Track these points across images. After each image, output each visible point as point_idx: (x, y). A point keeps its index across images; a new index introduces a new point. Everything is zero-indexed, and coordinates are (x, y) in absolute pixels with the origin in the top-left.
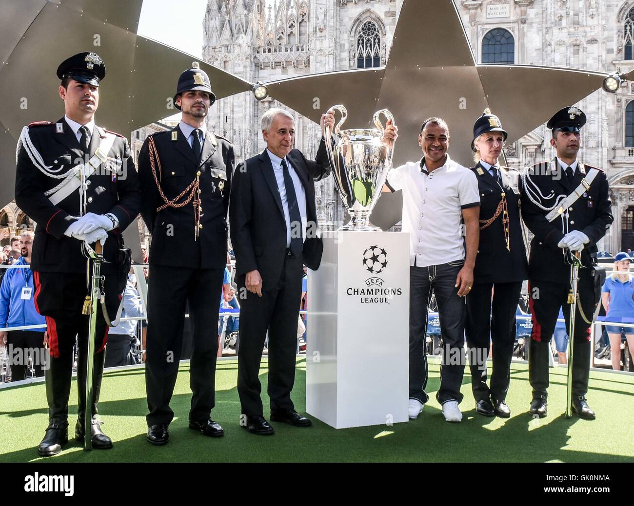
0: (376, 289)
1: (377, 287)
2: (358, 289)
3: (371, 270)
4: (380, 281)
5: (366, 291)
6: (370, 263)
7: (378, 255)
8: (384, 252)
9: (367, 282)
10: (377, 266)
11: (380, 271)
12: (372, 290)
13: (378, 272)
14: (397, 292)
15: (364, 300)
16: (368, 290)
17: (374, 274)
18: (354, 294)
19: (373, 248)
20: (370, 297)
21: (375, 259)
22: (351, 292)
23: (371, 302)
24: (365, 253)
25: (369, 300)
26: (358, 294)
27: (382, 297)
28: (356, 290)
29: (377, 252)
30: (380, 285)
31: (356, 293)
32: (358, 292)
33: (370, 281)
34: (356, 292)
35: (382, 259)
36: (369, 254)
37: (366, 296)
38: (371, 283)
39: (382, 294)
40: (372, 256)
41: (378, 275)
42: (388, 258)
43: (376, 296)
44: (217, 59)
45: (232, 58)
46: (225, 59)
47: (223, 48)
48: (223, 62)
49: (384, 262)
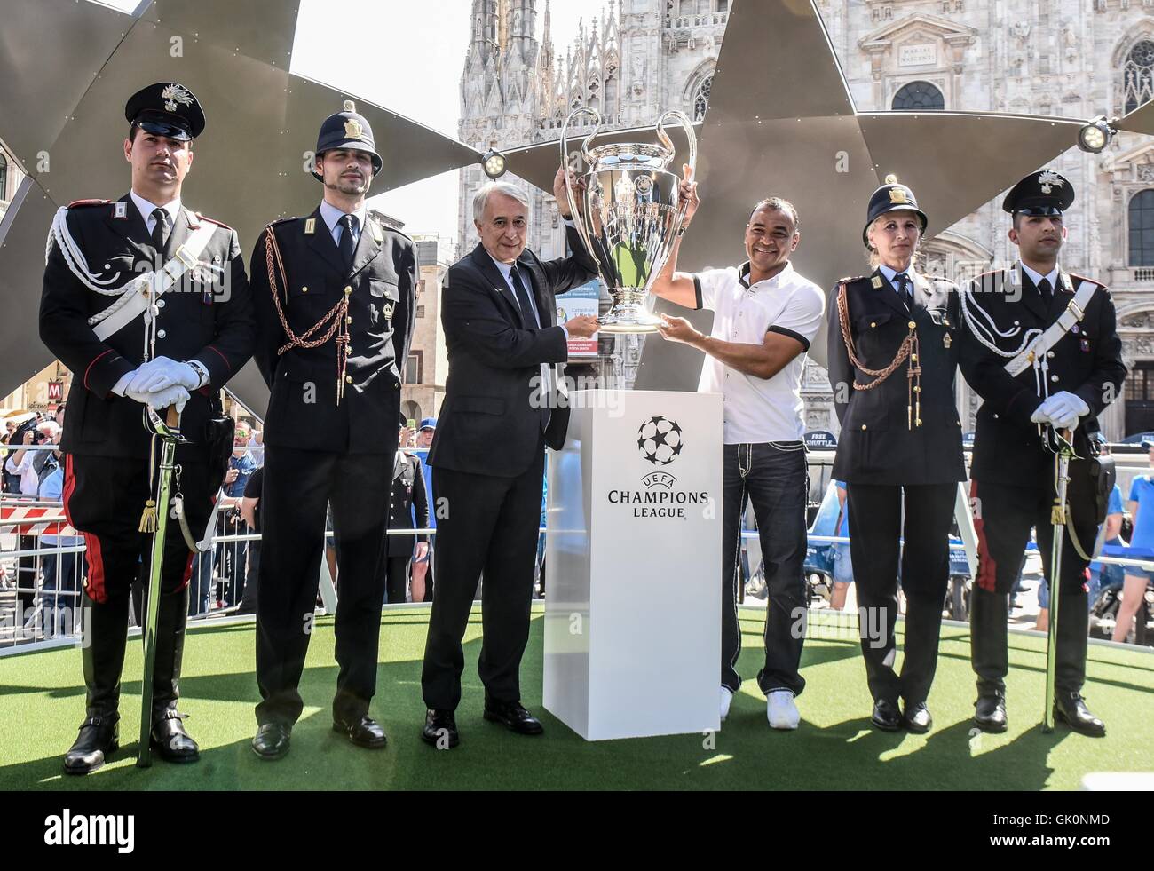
0: (661, 494)
1: (665, 489)
2: (628, 493)
3: (652, 458)
4: (669, 478)
5: (643, 497)
6: (650, 446)
7: (666, 434)
8: (676, 427)
9: (645, 479)
10: (664, 452)
11: (669, 461)
12: (654, 494)
13: (665, 463)
14: (699, 498)
15: (639, 512)
16: (647, 493)
17: (658, 466)
18: (622, 501)
19: (656, 420)
20: (650, 506)
21: (659, 439)
22: (615, 497)
23: (653, 515)
24: (641, 430)
25: (649, 512)
26: (628, 501)
27: (672, 506)
28: (625, 494)
29: (664, 427)
30: (669, 485)
31: (625, 499)
32: (628, 497)
33: (651, 477)
34: (625, 497)
35: (672, 438)
36: (650, 431)
37: (643, 505)
38: (653, 483)
39: (672, 502)
40: (654, 435)
41: (666, 468)
42: (684, 438)
43: (662, 506)
44: (480, 139)
45: (502, 136)
46: (492, 139)
47: (489, 121)
48: (489, 144)
49: (676, 445)
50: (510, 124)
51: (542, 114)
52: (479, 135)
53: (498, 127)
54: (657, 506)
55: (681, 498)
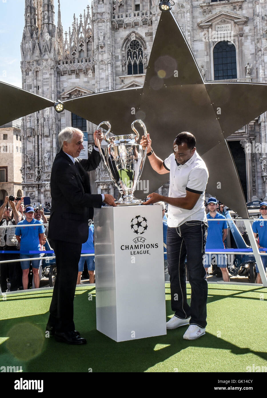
0: (141, 245)
1: (141, 243)
2: (128, 246)
3: (136, 232)
4: (143, 239)
5: (134, 247)
6: (135, 227)
7: (142, 222)
8: (145, 219)
9: (134, 240)
10: (141, 229)
11: (143, 233)
12: (138, 245)
13: (141, 233)
14: (155, 246)
15: (133, 253)
16: (135, 246)
17: (139, 235)
18: (126, 249)
19: (137, 217)
20: (136, 250)
21: (139, 224)
22: (124, 248)
23: (138, 254)
24: (132, 221)
25: (136, 253)
26: (128, 249)
27: (145, 250)
28: (127, 246)
29: (140, 219)
30: (143, 242)
31: (127, 248)
32: (128, 247)
33: (136, 239)
34: (127, 247)
35: (144, 224)
36: (135, 222)
37: (134, 250)
38: (137, 241)
39: (145, 248)
40: (137, 223)
41: (142, 235)
42: (148, 223)
43: (141, 250)
44: (31, 70)
45: (41, 68)
46: (36, 70)
47: (35, 62)
48: (35, 72)
49: (145, 226)
50: (45, 63)
51: (59, 58)
52: (30, 68)
53: (39, 65)
54: (139, 250)
55: (148, 246)
